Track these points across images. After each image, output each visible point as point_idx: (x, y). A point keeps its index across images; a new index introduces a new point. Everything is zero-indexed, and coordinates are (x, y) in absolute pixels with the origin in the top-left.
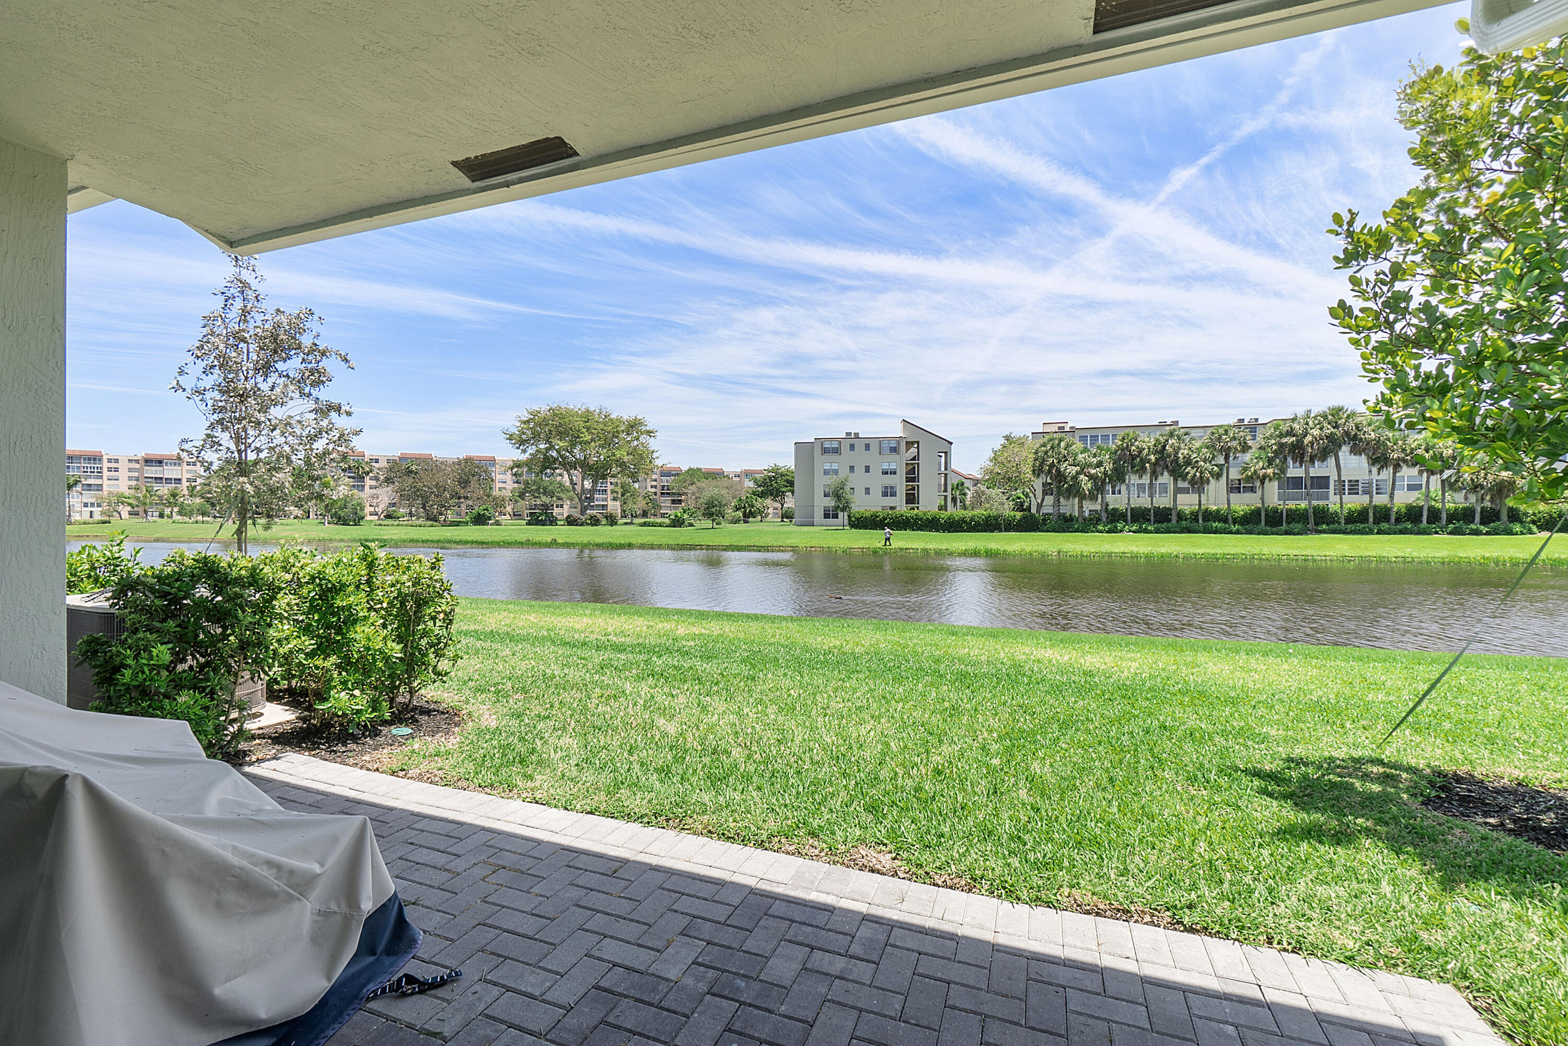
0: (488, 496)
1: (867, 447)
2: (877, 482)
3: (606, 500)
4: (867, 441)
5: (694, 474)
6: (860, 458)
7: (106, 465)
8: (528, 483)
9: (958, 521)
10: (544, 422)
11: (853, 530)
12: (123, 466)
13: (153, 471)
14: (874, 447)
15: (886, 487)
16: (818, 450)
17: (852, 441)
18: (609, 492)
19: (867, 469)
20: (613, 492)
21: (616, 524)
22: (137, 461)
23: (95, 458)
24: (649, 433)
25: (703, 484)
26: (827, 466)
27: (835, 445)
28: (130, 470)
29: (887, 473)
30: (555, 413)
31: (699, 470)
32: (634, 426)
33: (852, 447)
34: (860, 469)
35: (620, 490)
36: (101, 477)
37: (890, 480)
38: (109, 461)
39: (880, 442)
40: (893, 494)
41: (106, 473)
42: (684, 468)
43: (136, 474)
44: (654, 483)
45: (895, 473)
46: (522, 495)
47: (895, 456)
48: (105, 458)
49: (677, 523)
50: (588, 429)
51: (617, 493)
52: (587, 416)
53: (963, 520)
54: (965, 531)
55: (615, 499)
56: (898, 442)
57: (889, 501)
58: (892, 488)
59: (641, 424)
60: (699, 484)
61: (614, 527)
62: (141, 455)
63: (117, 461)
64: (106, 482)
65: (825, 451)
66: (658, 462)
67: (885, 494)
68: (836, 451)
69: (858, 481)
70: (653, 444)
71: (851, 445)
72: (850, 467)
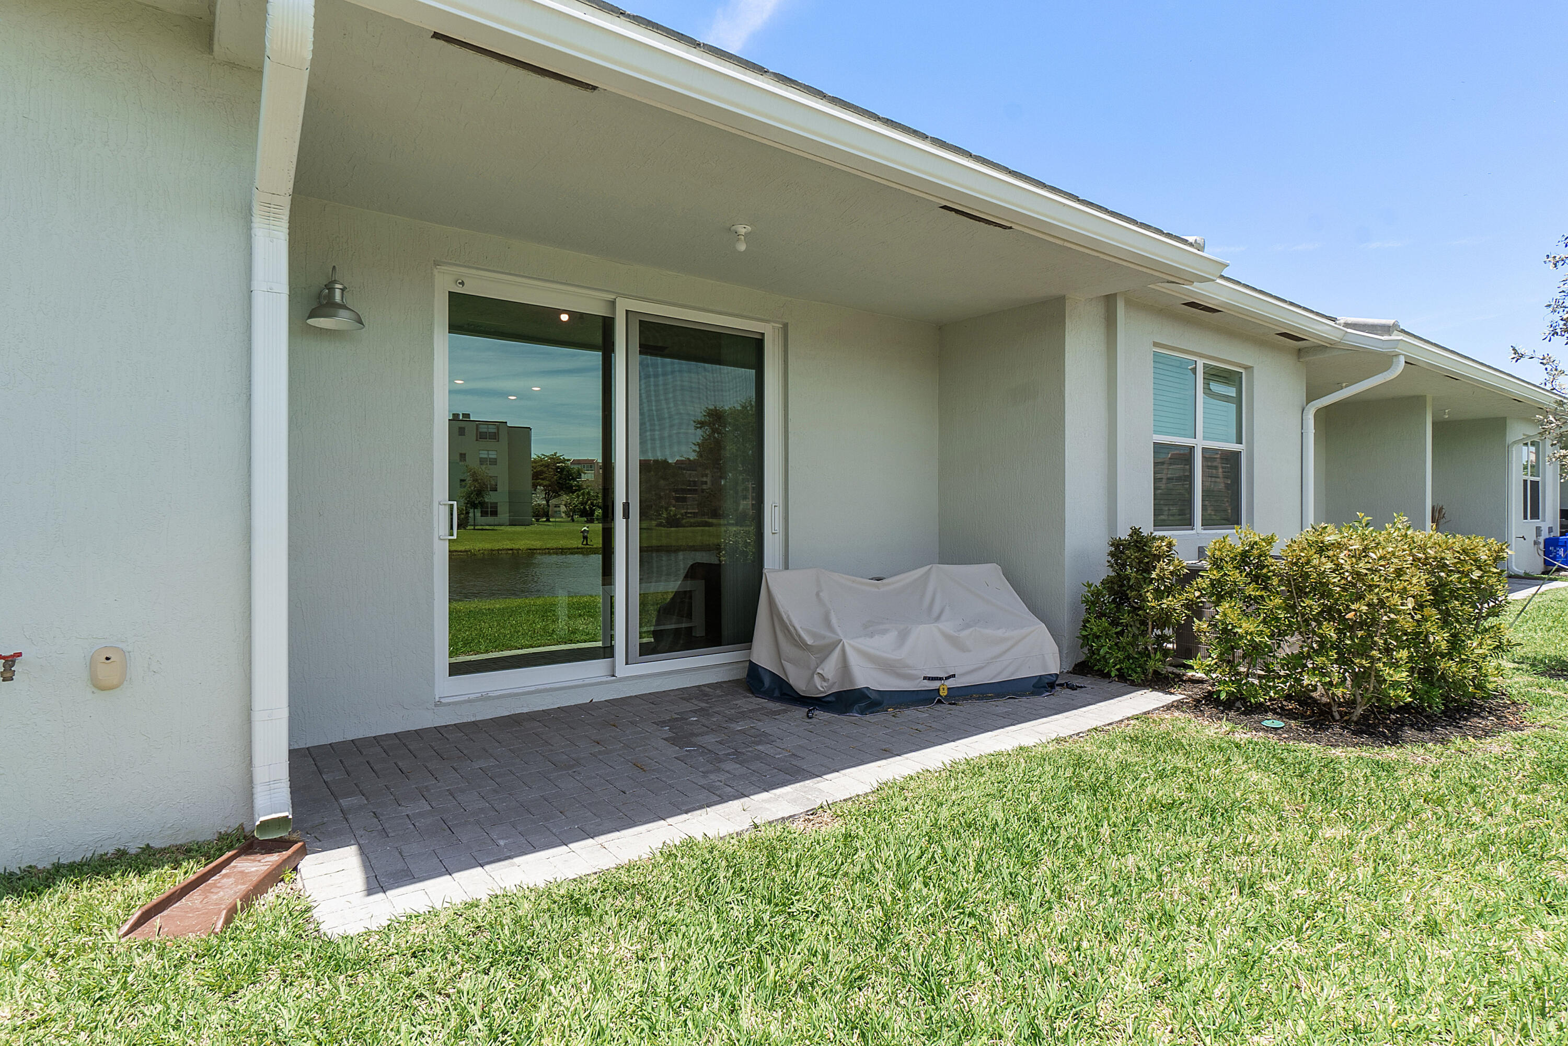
71: (460, 428)
72: (461, 454)
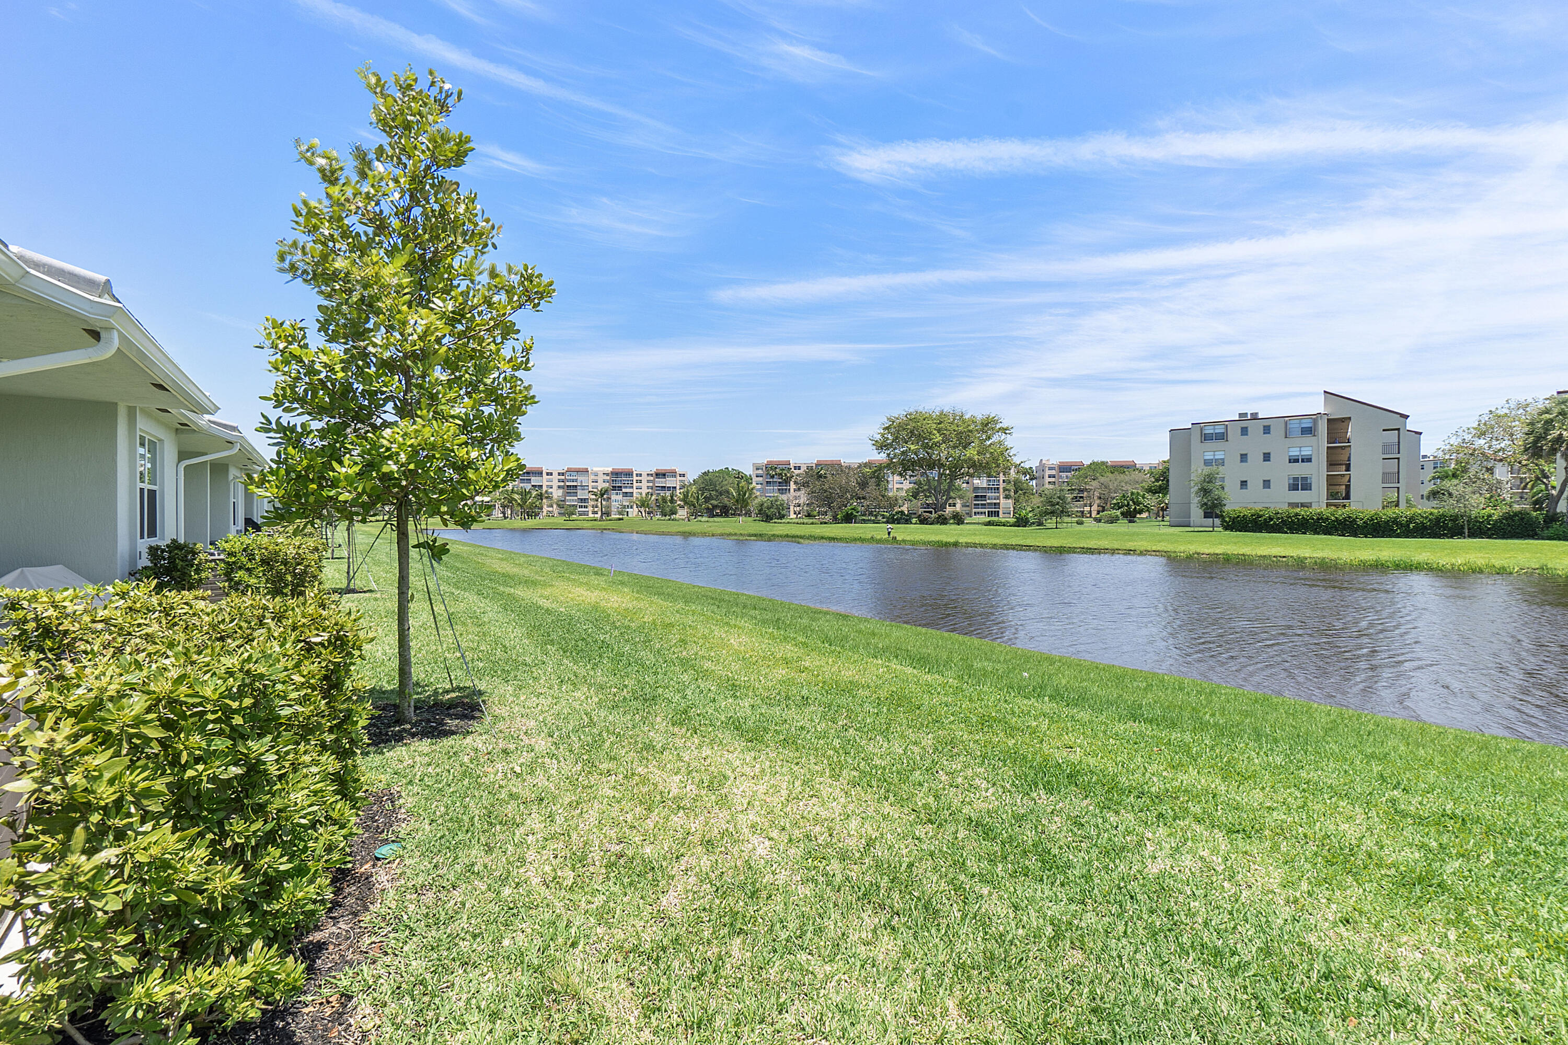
0: (883, 496)
1: (1267, 430)
2: (1282, 472)
4: (1266, 423)
5: (1097, 467)
6: (1255, 444)
7: (635, 478)
8: (921, 484)
9: (1387, 522)
10: (901, 427)
11: (1227, 532)
12: (644, 478)
13: (660, 482)
14: (1277, 430)
15: (1296, 479)
16: (1196, 437)
17: (1244, 424)
18: (1001, 490)
19: (1267, 457)
20: (1005, 490)
21: (963, 523)
22: (652, 475)
23: (629, 474)
24: (1004, 430)
25: (1107, 478)
26: (1209, 456)
27: (1219, 430)
28: (648, 481)
29: (1296, 461)
30: (913, 418)
31: (1103, 463)
32: (988, 425)
33: (1244, 431)
34: (1255, 457)
35: (1012, 489)
36: (632, 487)
37: (1300, 470)
38: (637, 475)
39: (1286, 423)
40: (1307, 486)
41: (635, 484)
42: (1087, 462)
43: (651, 484)
44: (1052, 480)
45: (1309, 460)
46: (915, 495)
47: (1308, 439)
48: (635, 473)
49: (1022, 522)
50: (939, 431)
51: (1009, 490)
52: (941, 419)
53: (1395, 521)
54: (1398, 536)
56: (1315, 422)
57: (1300, 496)
58: (1305, 479)
59: (996, 422)
60: (1102, 479)
61: (961, 526)
62: (654, 470)
63: (641, 475)
64: (635, 491)
65: (1206, 438)
67: (1294, 487)
68: (1222, 437)
70: (1009, 441)
71: (1242, 428)
72: (1242, 455)
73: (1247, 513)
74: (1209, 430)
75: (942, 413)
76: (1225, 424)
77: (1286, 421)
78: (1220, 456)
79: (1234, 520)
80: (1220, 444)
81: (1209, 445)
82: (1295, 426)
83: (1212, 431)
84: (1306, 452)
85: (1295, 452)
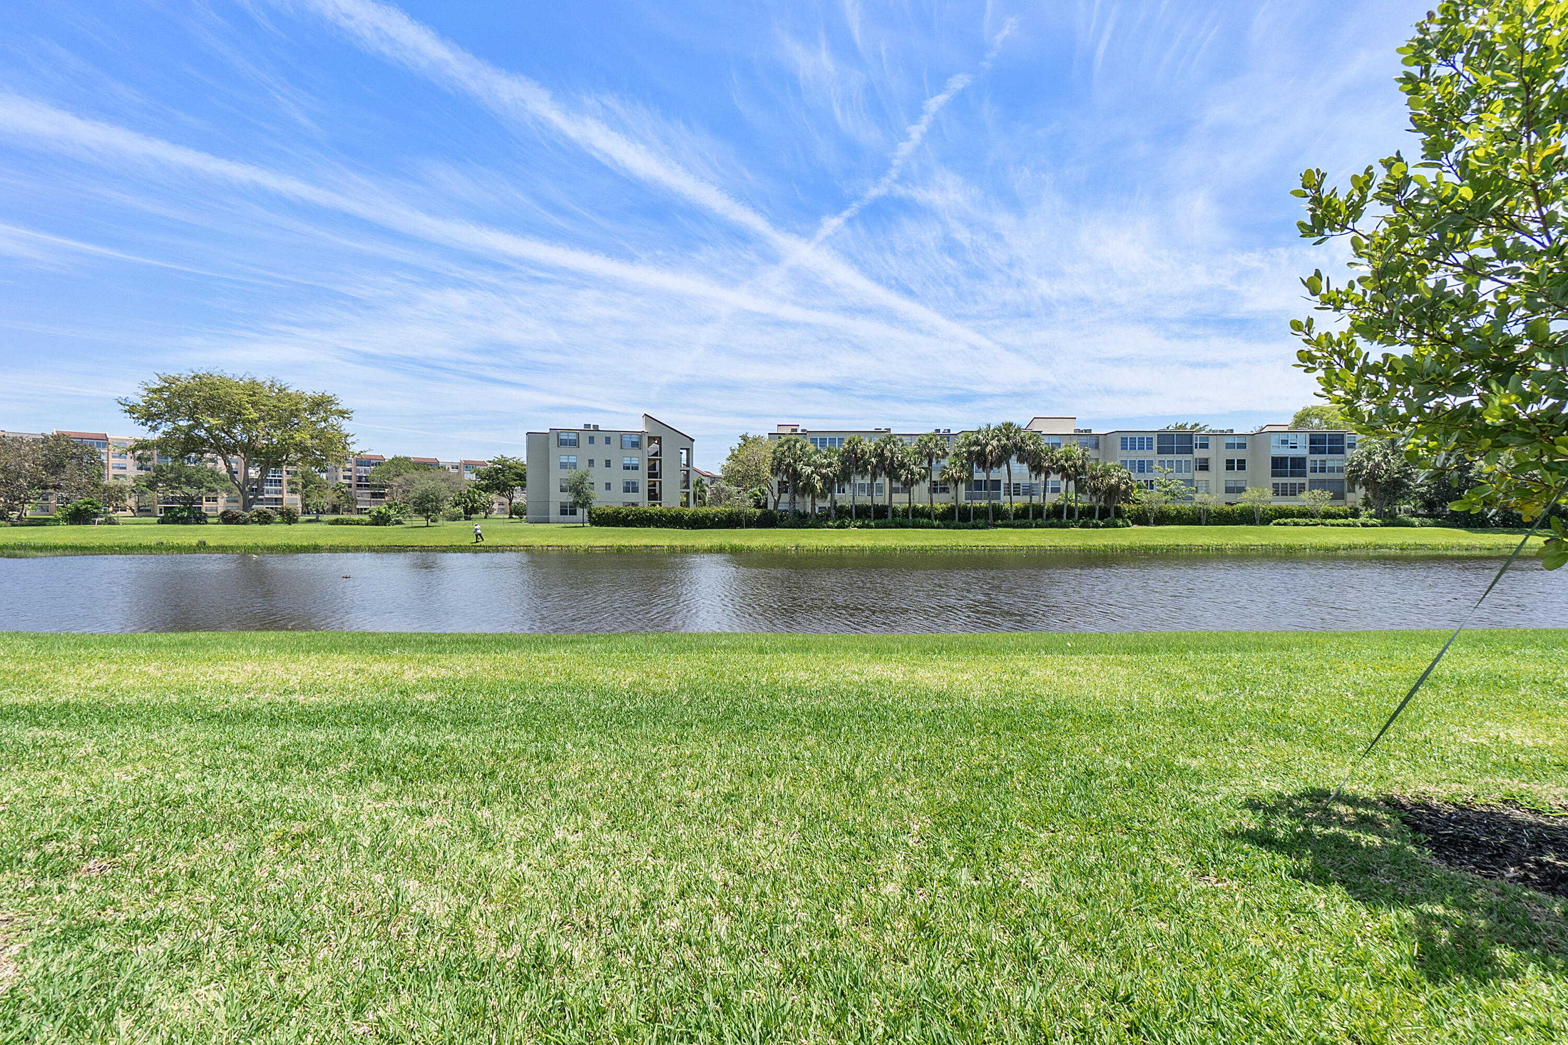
0: (95, 486)
1: (608, 440)
2: (618, 477)
3: (281, 492)
4: (608, 435)
5: (400, 463)
6: (600, 452)
8: (161, 470)
9: (702, 518)
10: (185, 393)
11: (594, 527)
14: (615, 441)
15: (628, 483)
16: (553, 441)
17: (591, 434)
18: (285, 483)
19: (608, 464)
20: (290, 482)
21: (296, 521)
24: (342, 414)
25: (413, 475)
26: (564, 459)
27: (573, 437)
29: (628, 469)
30: (203, 382)
31: (406, 459)
32: (320, 404)
33: (591, 440)
34: (600, 463)
35: (300, 481)
37: (631, 476)
39: (621, 436)
40: (635, 490)
42: (388, 457)
44: (348, 473)
45: (637, 468)
46: (151, 485)
47: (636, 451)
49: (381, 520)
50: (254, 404)
51: (296, 484)
52: (253, 389)
53: (706, 516)
54: (708, 527)
55: (293, 491)
56: (640, 437)
57: (631, 497)
58: (634, 483)
59: (331, 402)
60: (407, 476)
61: (293, 526)
65: (562, 443)
66: (355, 449)
67: (626, 490)
68: (575, 443)
69: (598, 476)
70: (346, 426)
71: (588, 438)
72: (589, 461)
73: (609, 511)
74: (564, 436)
75: (253, 382)
76: (577, 432)
77: (622, 434)
78: (573, 460)
79: (598, 516)
80: (573, 450)
81: (564, 449)
82: (626, 439)
83: (566, 438)
84: (635, 461)
85: (627, 461)
